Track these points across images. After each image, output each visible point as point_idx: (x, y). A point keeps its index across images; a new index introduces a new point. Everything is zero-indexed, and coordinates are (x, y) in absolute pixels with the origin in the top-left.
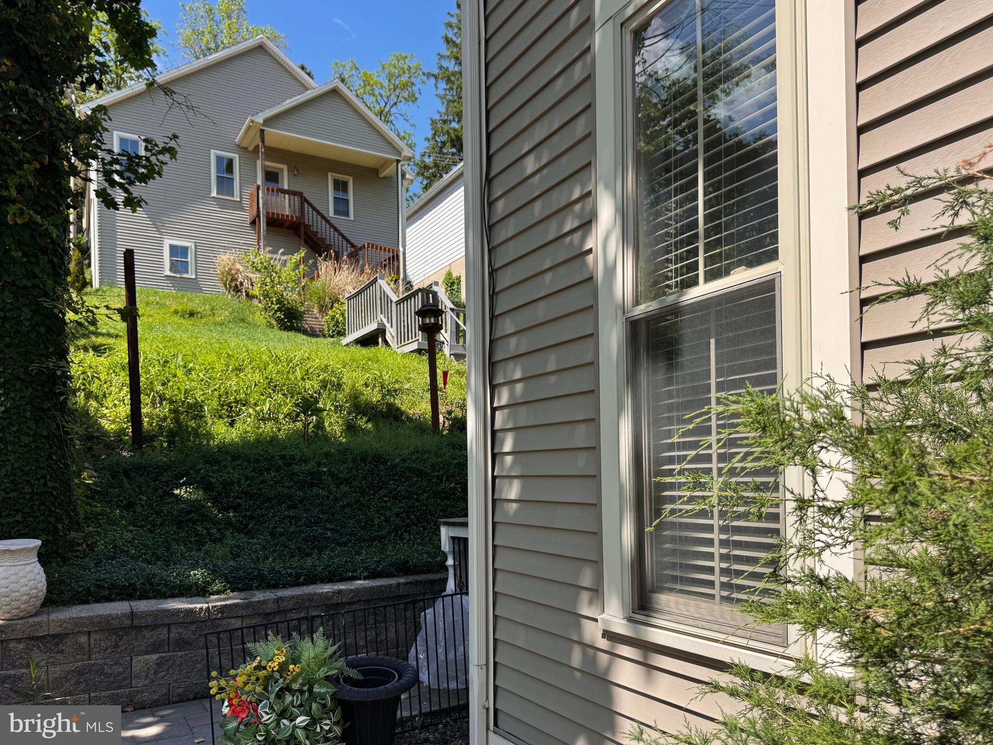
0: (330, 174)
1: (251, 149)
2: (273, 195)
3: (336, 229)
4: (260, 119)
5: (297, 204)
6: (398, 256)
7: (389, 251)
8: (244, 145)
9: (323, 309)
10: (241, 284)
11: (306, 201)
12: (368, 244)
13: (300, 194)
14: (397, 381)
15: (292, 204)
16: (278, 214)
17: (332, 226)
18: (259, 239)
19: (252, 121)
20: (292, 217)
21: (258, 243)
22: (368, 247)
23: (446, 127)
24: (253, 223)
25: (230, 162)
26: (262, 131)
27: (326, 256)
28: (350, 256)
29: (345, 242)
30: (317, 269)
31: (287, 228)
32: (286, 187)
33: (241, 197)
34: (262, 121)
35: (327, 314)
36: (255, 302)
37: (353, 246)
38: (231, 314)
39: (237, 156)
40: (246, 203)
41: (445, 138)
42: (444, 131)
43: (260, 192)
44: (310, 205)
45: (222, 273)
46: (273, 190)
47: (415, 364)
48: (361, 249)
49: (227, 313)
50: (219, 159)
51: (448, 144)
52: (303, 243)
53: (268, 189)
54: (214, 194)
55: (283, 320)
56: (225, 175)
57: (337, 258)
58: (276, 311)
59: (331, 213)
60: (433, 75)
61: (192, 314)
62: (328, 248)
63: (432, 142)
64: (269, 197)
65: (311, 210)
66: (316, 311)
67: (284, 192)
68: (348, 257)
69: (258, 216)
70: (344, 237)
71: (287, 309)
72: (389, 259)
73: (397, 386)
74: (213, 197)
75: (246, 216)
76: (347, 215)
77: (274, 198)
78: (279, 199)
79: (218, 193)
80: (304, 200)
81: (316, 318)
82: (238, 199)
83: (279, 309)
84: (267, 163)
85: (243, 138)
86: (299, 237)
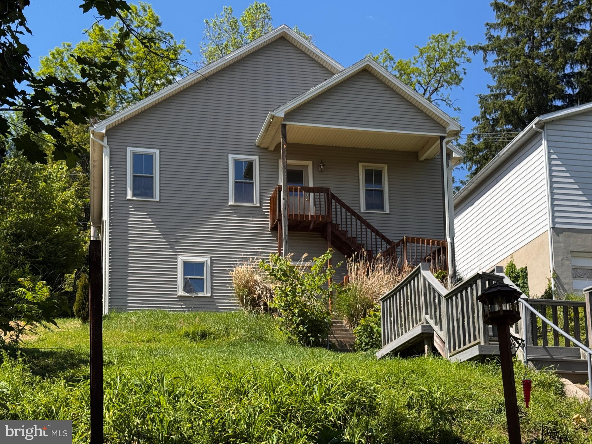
0: (361, 165)
1: (272, 149)
2: (296, 195)
3: (368, 225)
4: (281, 113)
5: (323, 203)
6: (445, 249)
7: (433, 244)
8: (265, 145)
9: (353, 319)
10: (259, 297)
11: (334, 197)
12: (408, 238)
13: (326, 191)
14: (453, 399)
15: (317, 203)
16: (302, 216)
17: (364, 222)
18: (280, 246)
19: (273, 117)
20: (318, 217)
21: (280, 251)
22: (407, 241)
23: (499, 102)
24: (275, 228)
25: (250, 165)
26: (284, 126)
27: (357, 256)
28: (386, 254)
29: (379, 239)
30: (347, 273)
31: (312, 231)
32: (311, 185)
33: (261, 202)
34: (283, 116)
35: (358, 324)
36: (275, 316)
37: (388, 242)
38: (247, 332)
39: (257, 158)
40: (267, 207)
41: (497, 115)
42: (497, 106)
43: (282, 193)
44: (338, 201)
45: (239, 287)
46: (296, 190)
47: (477, 375)
48: (398, 244)
49: (243, 331)
50: (238, 163)
51: (503, 121)
52: (329, 244)
53: (291, 190)
54: (232, 202)
55: (305, 334)
56: (244, 181)
57: (370, 257)
58: (298, 325)
59: (363, 209)
60: (481, 48)
61: (204, 336)
62: (359, 248)
63: (482, 122)
64: (292, 199)
65: (339, 207)
66: (345, 322)
67: (309, 190)
68: (383, 255)
69: (280, 220)
70: (378, 233)
71: (311, 321)
72: (434, 253)
73: (453, 407)
74: (231, 206)
75: (267, 222)
76: (382, 208)
77: (297, 199)
78: (302, 200)
79: (236, 201)
80: (331, 196)
81: (347, 330)
82: (258, 205)
83: (302, 323)
84: (290, 162)
85: (263, 137)
86: (326, 239)
